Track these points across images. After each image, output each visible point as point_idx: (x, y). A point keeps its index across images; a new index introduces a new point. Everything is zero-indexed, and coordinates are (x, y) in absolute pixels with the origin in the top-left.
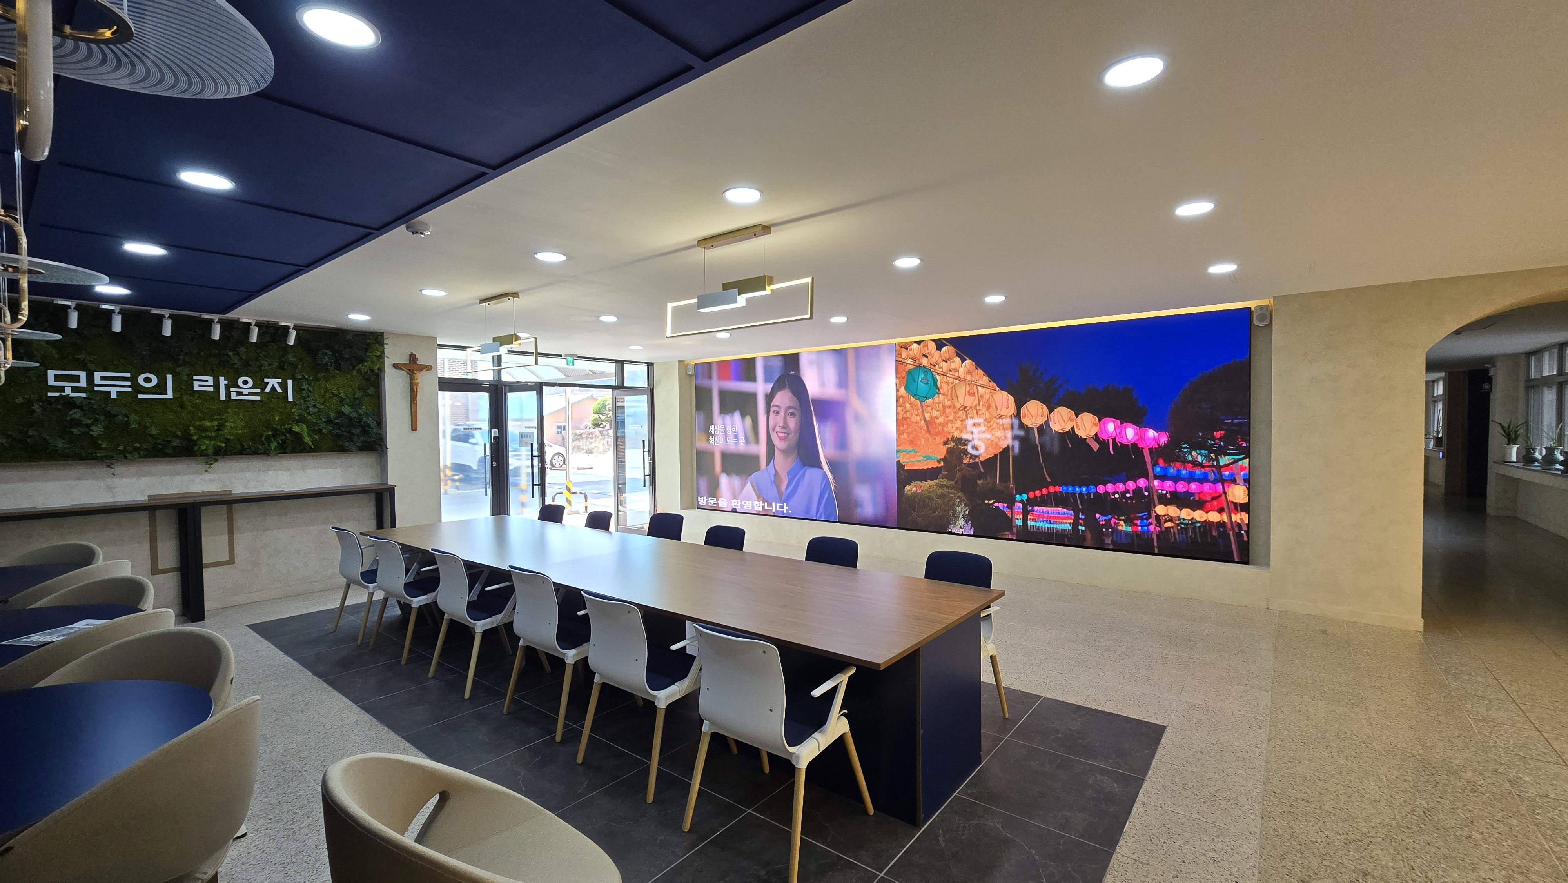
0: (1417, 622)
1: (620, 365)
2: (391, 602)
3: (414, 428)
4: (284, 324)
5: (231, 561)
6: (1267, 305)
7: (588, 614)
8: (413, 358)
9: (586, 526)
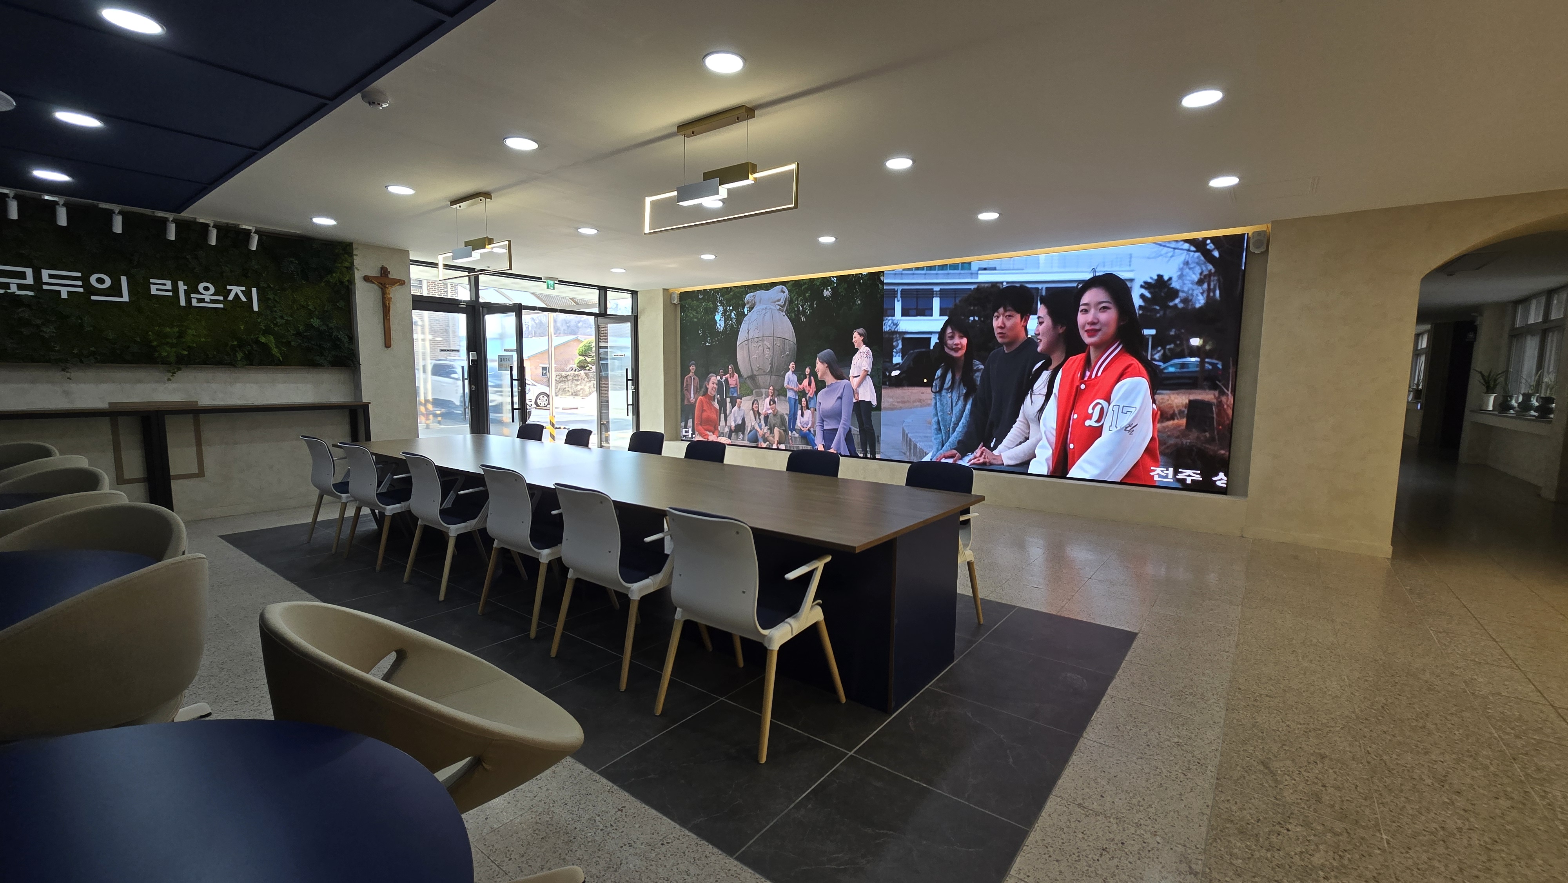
0: (1384, 547)
1: (602, 292)
2: (365, 512)
3: (388, 344)
4: (244, 227)
5: (201, 474)
6: (1265, 231)
7: (561, 513)
8: (384, 271)
9: (566, 443)
